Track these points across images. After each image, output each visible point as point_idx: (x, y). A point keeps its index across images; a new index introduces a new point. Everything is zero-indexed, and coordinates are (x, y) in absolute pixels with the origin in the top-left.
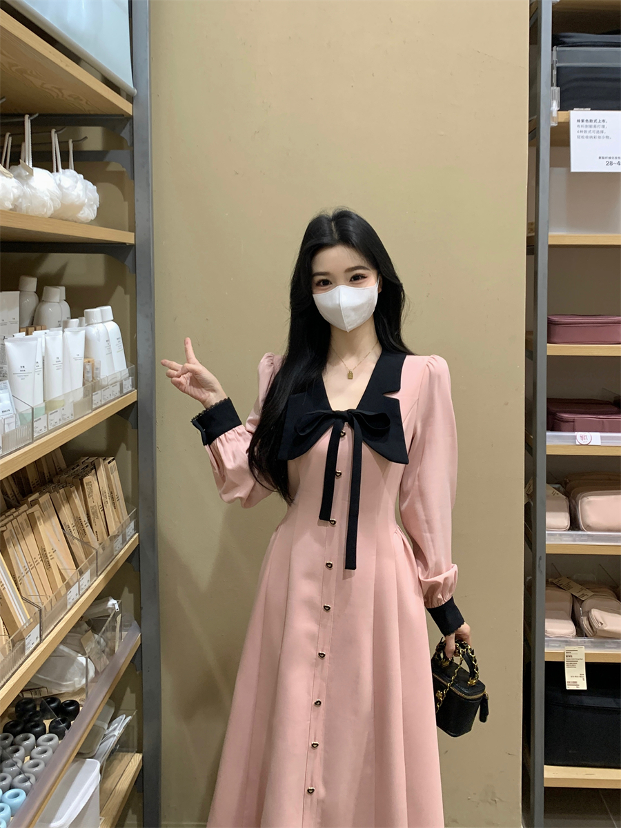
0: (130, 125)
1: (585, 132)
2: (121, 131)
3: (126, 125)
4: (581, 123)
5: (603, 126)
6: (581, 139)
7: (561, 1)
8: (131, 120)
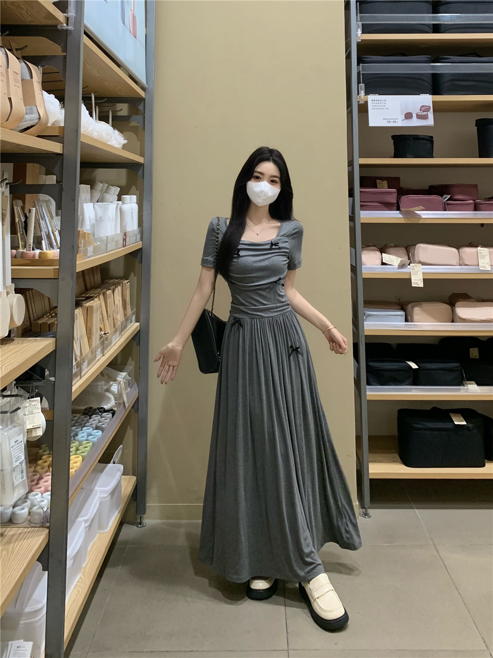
1: (376, 106)
2: (139, 106)
3: (141, 103)
4: (373, 102)
5: (385, 103)
6: (374, 110)
7: (362, 40)
8: (144, 101)
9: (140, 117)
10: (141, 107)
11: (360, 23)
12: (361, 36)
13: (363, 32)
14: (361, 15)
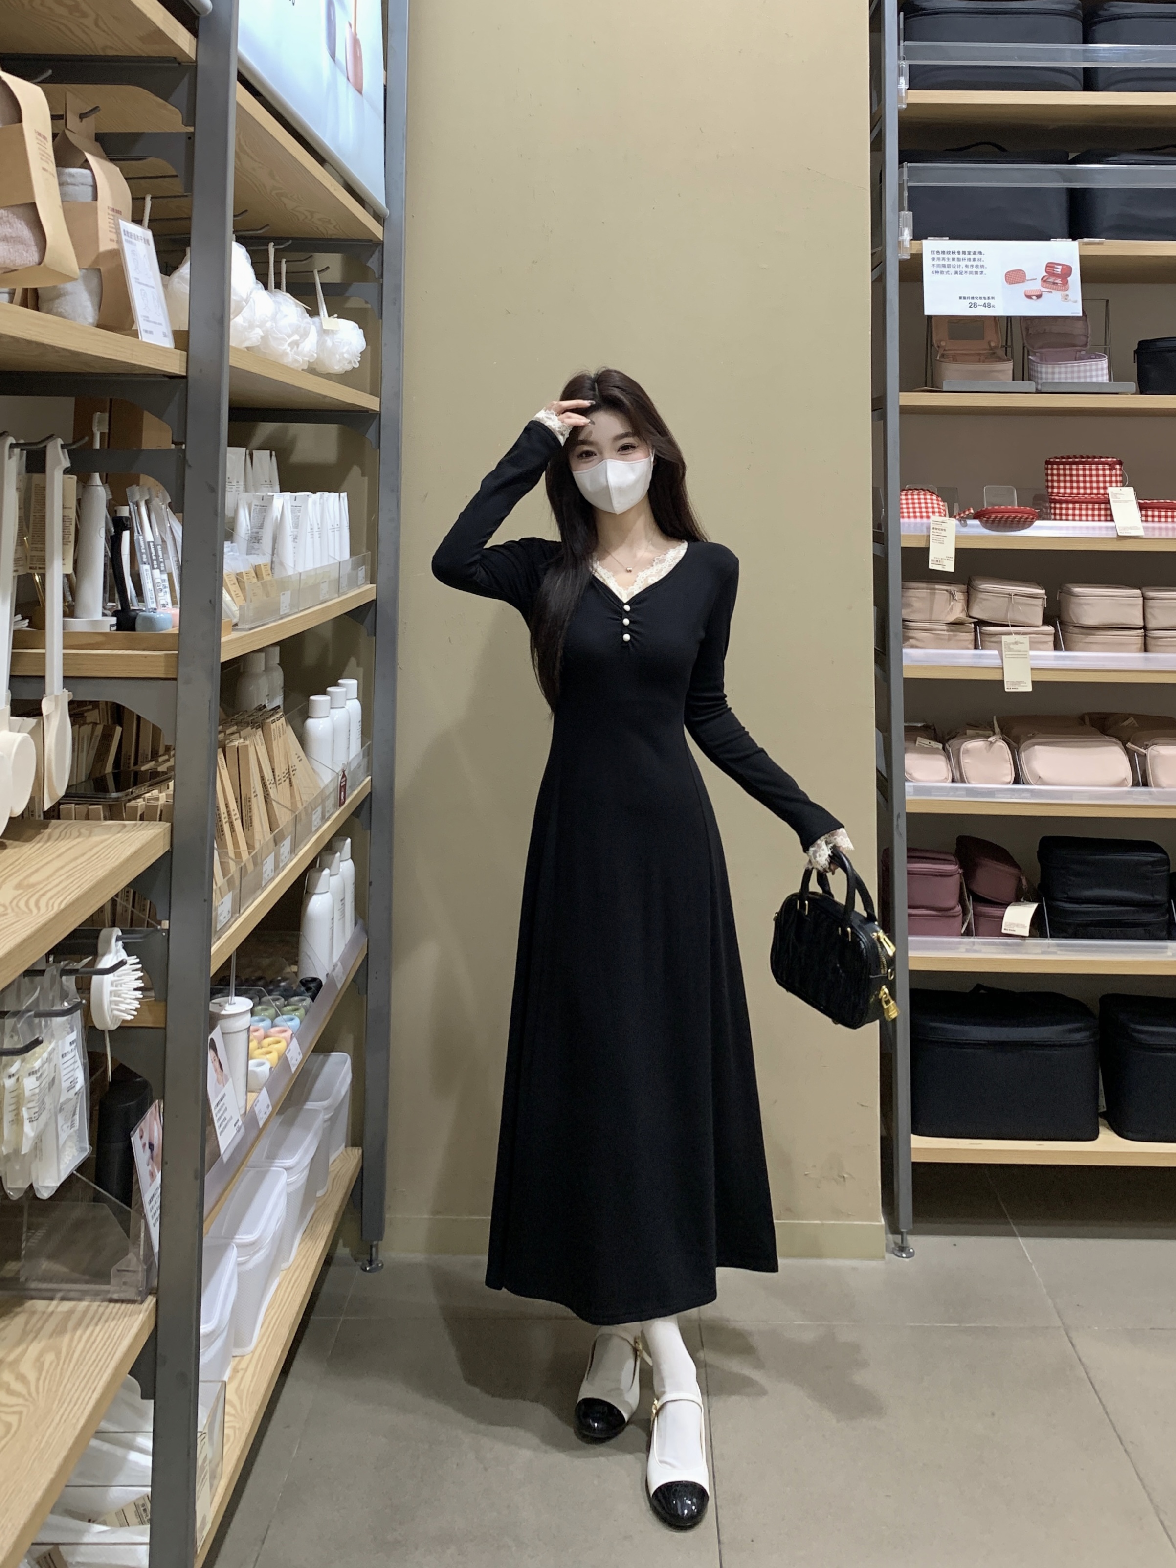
0: (379, 251)
1: (942, 266)
2: (368, 260)
3: (373, 253)
4: (936, 256)
7: (908, 104)
8: (380, 247)
9: (370, 287)
10: (373, 263)
11: (905, 64)
12: (906, 93)
13: (912, 86)
14: (906, 43)
